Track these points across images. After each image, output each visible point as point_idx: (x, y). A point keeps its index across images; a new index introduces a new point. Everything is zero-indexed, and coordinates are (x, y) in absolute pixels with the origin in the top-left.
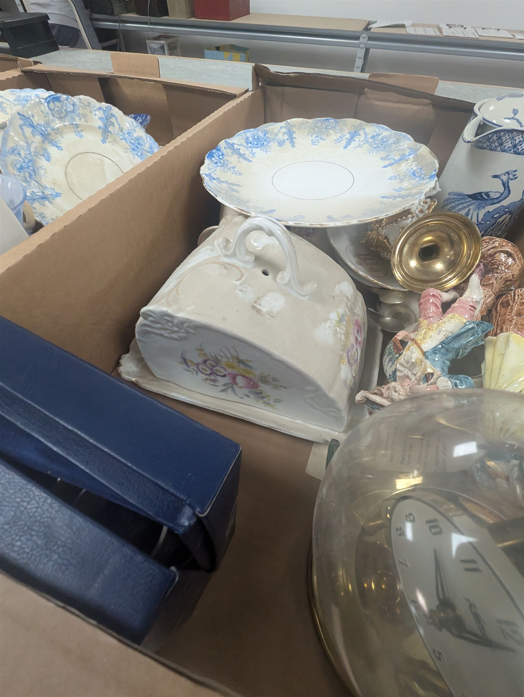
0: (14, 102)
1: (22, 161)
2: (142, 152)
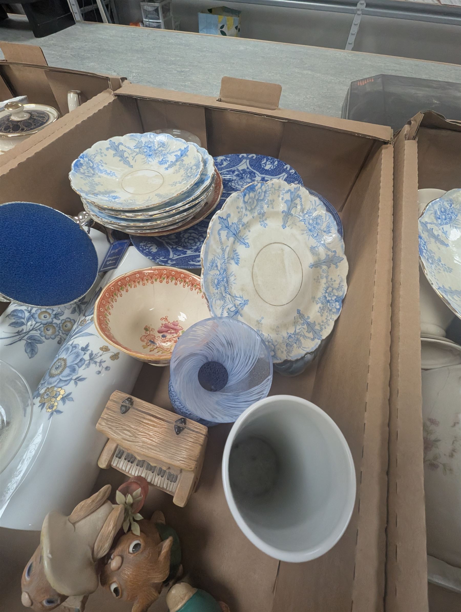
0: (135, 150)
1: (218, 273)
2: (318, 232)
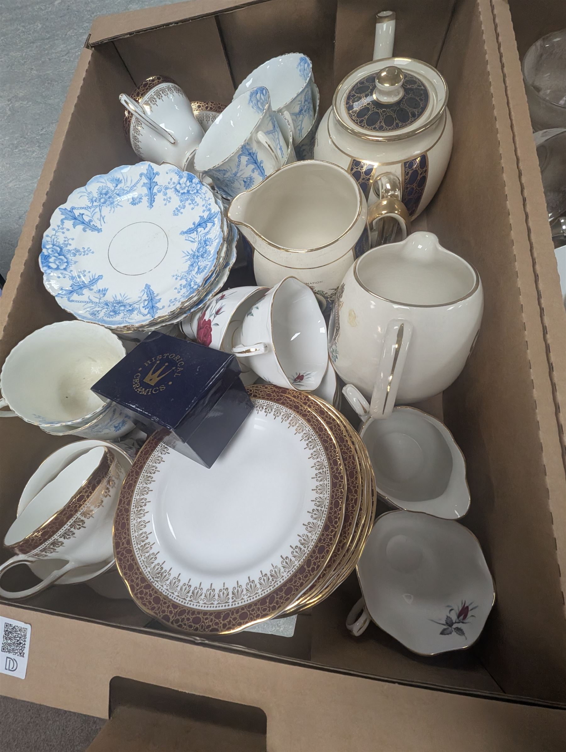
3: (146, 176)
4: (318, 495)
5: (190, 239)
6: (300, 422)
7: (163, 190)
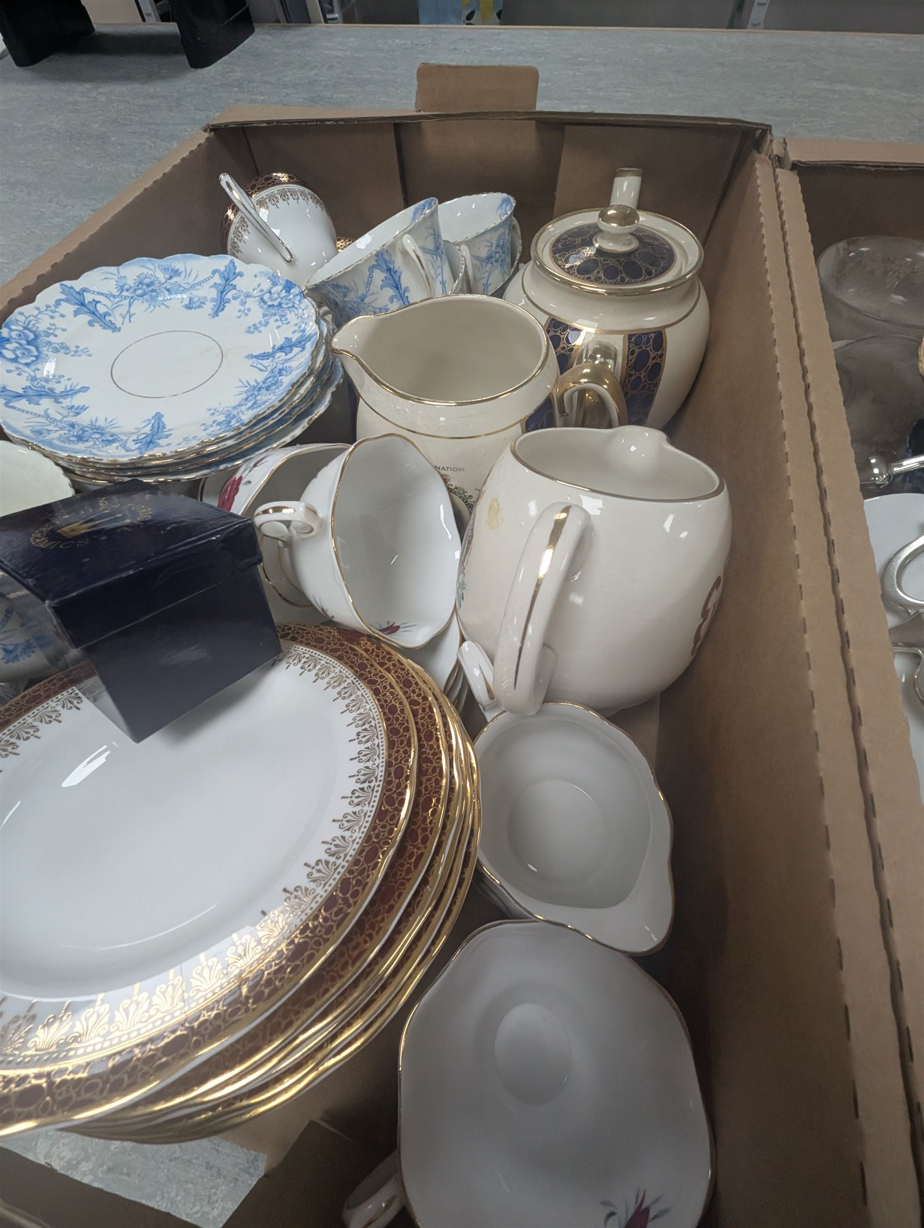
3: (222, 275)
4: (340, 833)
5: (260, 366)
6: (359, 693)
7: (242, 297)
